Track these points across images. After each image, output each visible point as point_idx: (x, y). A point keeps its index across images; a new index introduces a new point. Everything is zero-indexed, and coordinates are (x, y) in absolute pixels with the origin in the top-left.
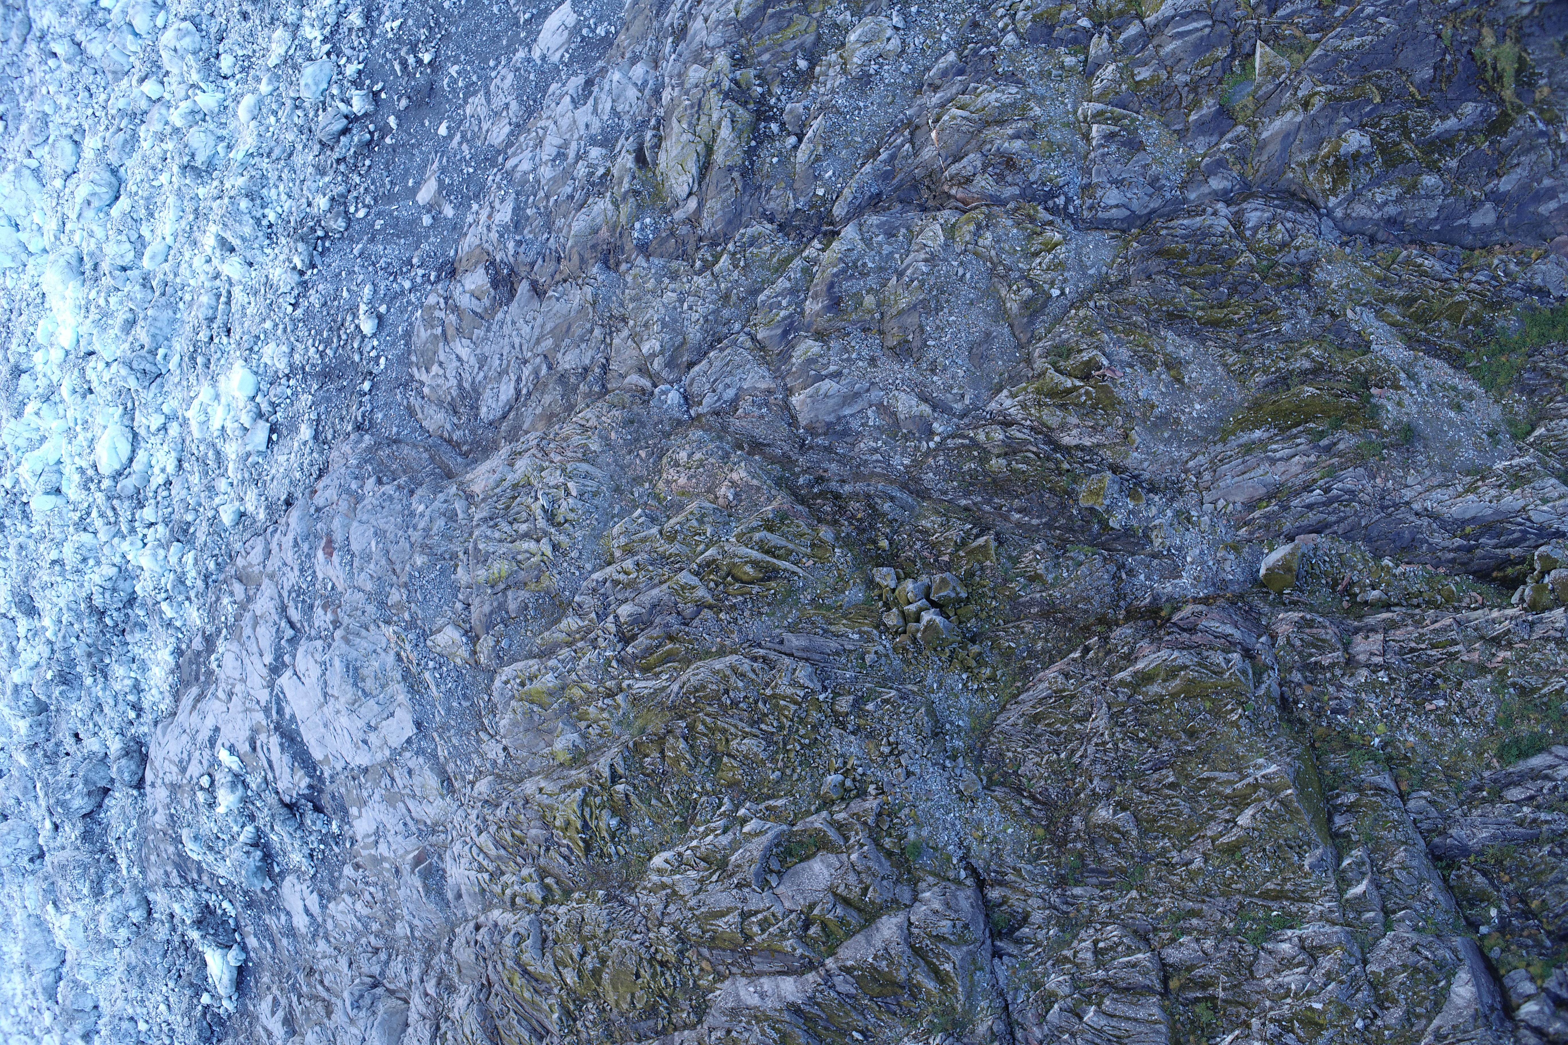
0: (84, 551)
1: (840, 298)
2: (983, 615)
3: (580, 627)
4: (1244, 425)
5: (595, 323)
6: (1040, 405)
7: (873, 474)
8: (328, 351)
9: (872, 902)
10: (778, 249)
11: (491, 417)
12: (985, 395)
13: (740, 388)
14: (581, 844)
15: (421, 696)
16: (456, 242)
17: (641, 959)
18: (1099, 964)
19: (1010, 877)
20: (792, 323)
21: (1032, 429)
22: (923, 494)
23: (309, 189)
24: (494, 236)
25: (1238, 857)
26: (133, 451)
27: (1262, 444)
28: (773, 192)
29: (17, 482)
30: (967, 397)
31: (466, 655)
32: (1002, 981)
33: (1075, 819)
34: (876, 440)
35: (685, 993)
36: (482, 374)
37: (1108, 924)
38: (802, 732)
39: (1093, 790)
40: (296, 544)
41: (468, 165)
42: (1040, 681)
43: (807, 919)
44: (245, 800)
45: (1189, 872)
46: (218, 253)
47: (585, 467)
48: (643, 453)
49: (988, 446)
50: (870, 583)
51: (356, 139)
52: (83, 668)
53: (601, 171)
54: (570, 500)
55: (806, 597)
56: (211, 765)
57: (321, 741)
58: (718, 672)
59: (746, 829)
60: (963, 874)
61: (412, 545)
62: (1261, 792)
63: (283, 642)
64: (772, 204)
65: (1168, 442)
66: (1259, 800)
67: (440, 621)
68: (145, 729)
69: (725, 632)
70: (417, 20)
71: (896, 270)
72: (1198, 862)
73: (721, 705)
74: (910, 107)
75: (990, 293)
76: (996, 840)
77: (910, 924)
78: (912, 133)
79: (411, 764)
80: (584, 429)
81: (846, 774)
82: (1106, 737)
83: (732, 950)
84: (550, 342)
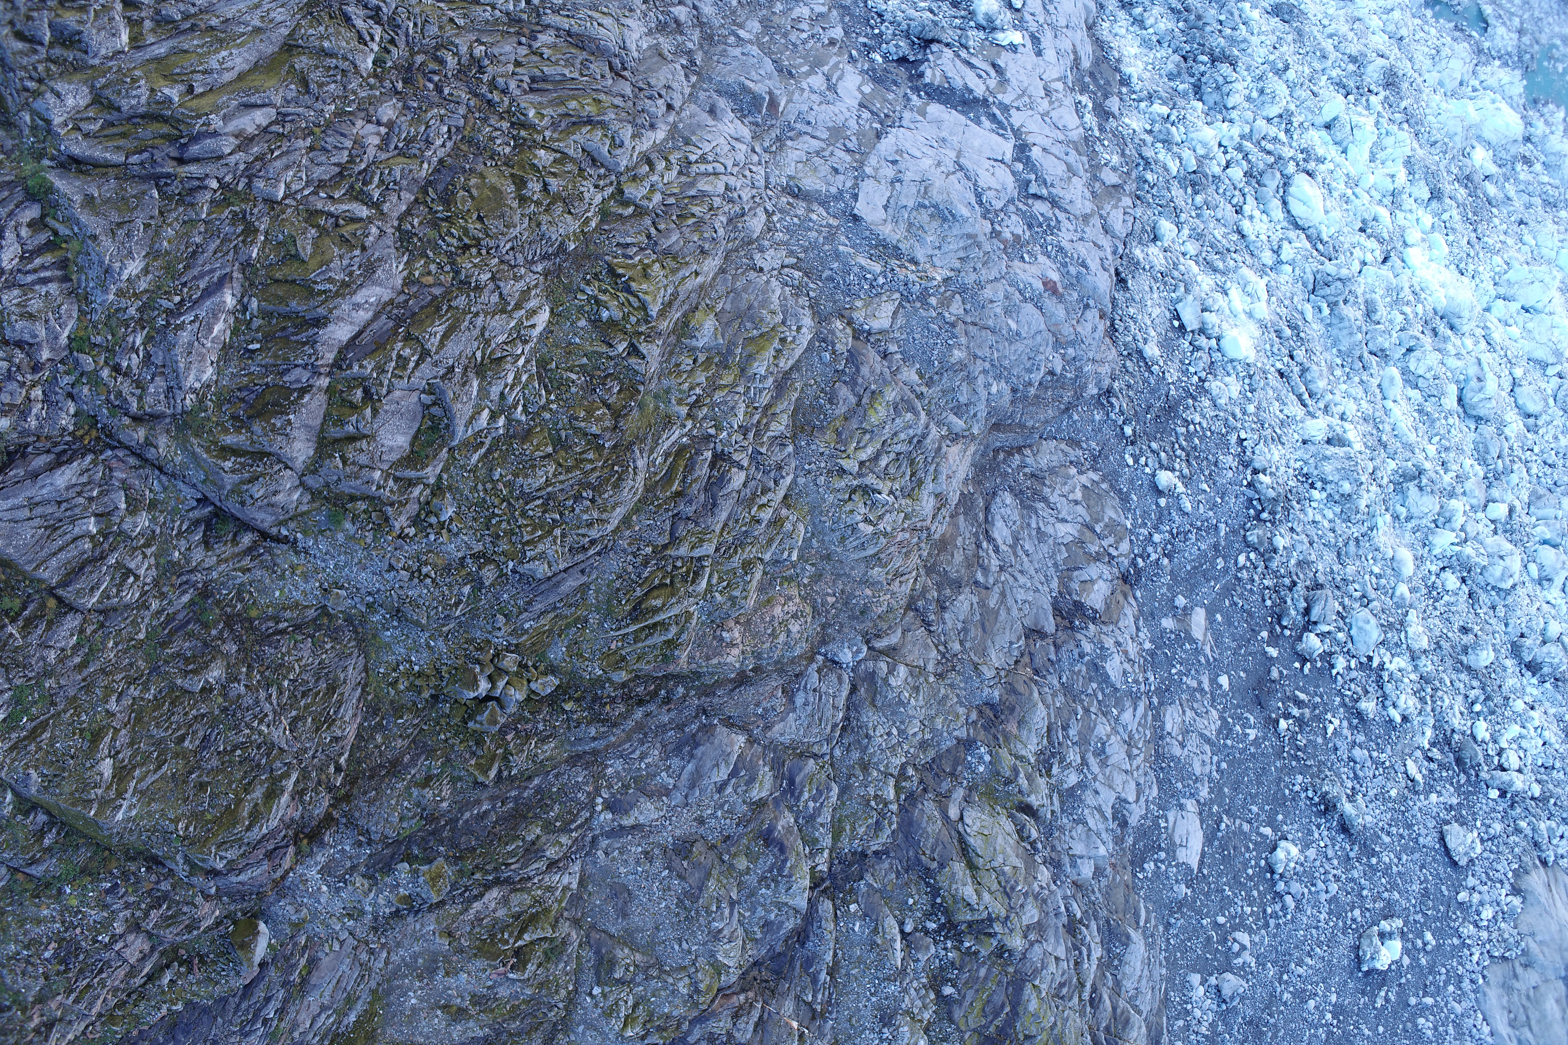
0: (1268, 98)
1: (767, 846)
2: (443, 722)
3: (768, 430)
4: (368, 1015)
5: (964, 652)
6: (536, 901)
7: (629, 739)
8: (1183, 430)
9: (331, 456)
10: (852, 838)
11: (998, 500)
12: (590, 869)
13: (794, 710)
14: (621, 271)
15: (871, 246)
16: (1141, 606)
17: (488, 235)
18: (119, 565)
19: (246, 562)
20: (792, 795)
21: (529, 878)
22: (574, 760)
23: (1302, 542)
24: (1109, 643)
25: (88, 736)
26: (1288, 212)
27: (342, 1014)
28: (894, 876)
31: (855, 315)
32: (181, 485)
33: (235, 648)
34: (648, 766)
35: (429, 241)
36: (1034, 525)
37: (141, 596)
38: (504, 525)
39: (239, 682)
40: (1084, 265)
41: (1179, 673)
42: (355, 715)
43: (371, 398)
44: (972, 14)
45: (113, 691)
46: (1339, 430)
47: (871, 551)
48: (831, 600)
49: (552, 837)
50: (552, 670)
51: (1293, 613)
53: (1055, 770)
54: (859, 518)
55: (594, 619)
56: (1022, 20)
57: (939, 123)
58: (614, 508)
59: (485, 414)
60: (284, 532)
61: (976, 357)
62: (112, 794)
63: (1033, 177)
64: (886, 865)
65: (415, 957)
66: (108, 788)
67: (900, 321)
69: (636, 539)
70: (1315, 747)
71: (739, 902)
72: (112, 705)
73: (589, 486)
74: (833, 1028)
75: (649, 948)
76: (282, 577)
77: (287, 467)
78: (814, 1011)
79: (841, 178)
80: (898, 574)
81: (442, 525)
82: (264, 728)
83: (414, 314)
84: (992, 603)
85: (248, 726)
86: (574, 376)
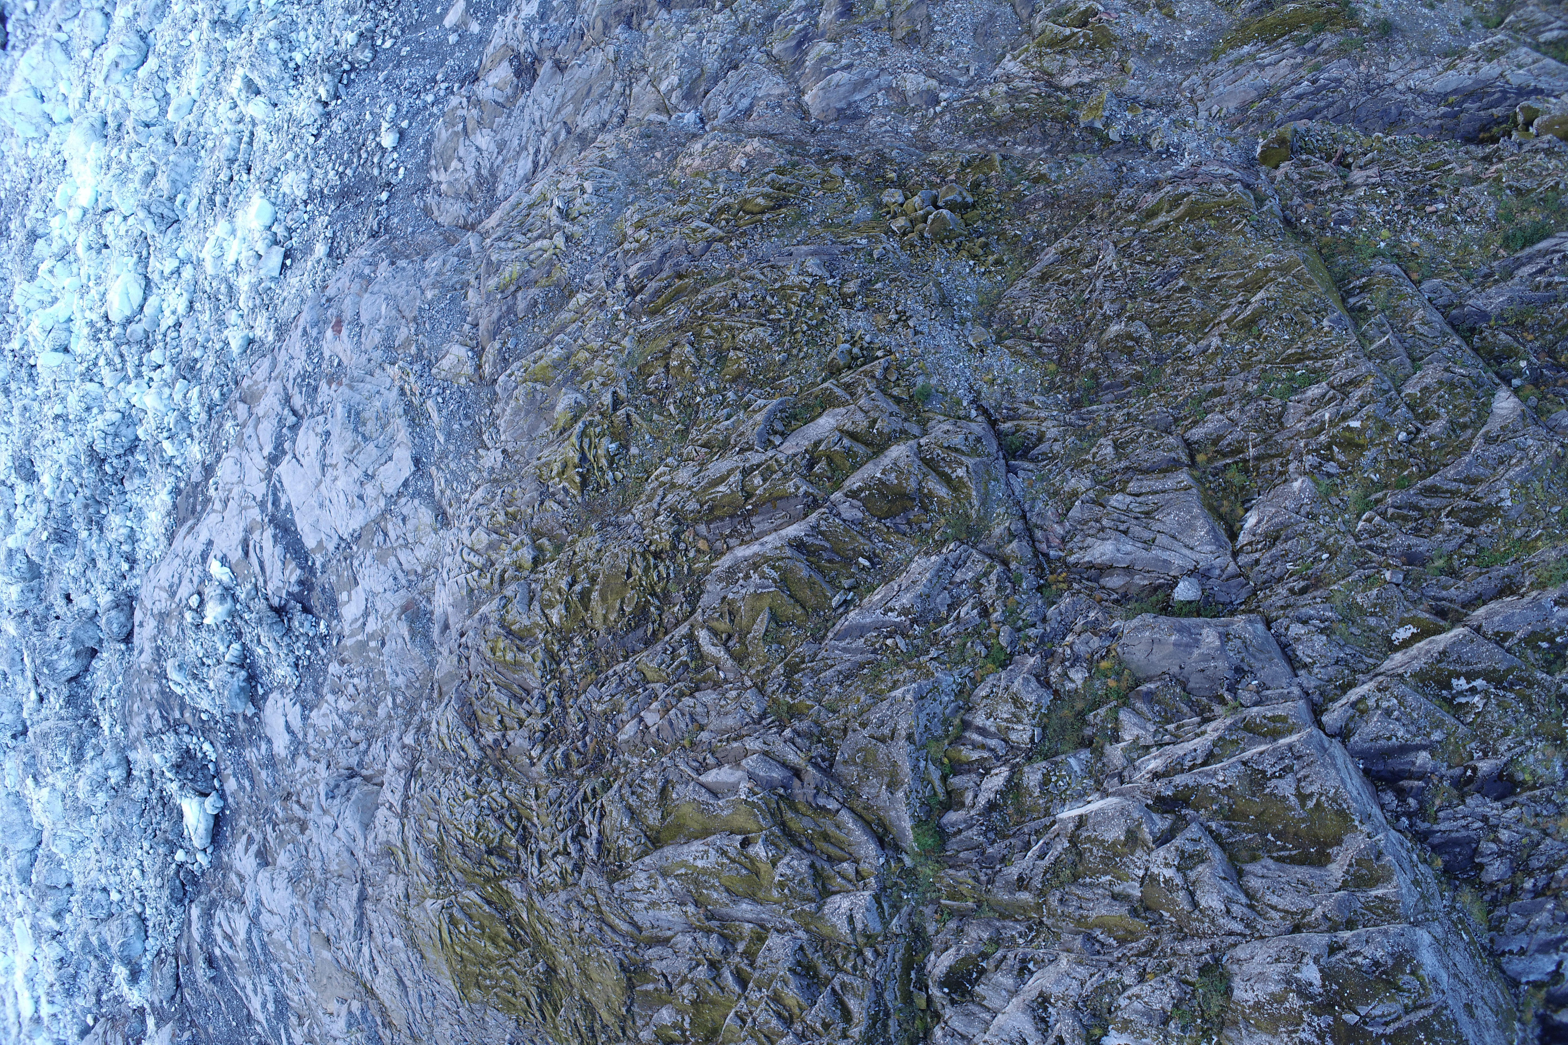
0: (88, 400)
1: (853, 4)
2: (989, 217)
3: (589, 300)
4: (1233, 43)
5: (615, 80)
6: (1041, 57)
7: (881, 142)
8: (348, 171)
9: (880, 433)
11: (507, 192)
12: (990, 63)
13: (754, 97)
14: (577, 479)
15: (422, 428)
16: (481, 53)
17: (634, 556)
18: (1121, 456)
19: (1023, 410)
20: (806, 34)
21: (1033, 78)
22: (929, 148)
23: (338, 27)
24: (519, 31)
25: (1254, 329)
26: (145, 299)
27: (1251, 56)
29: (26, 343)
30: (972, 69)
31: (471, 372)
32: (1018, 492)
33: (1087, 345)
34: (885, 116)
35: (679, 582)
36: (500, 157)
39: (1104, 315)
42: (1047, 254)
43: (812, 457)
44: (232, 614)
45: (1206, 357)
46: (244, 97)
47: (600, 170)
48: (659, 155)
49: (992, 100)
50: (879, 203)
52: (79, 526)
54: (586, 197)
55: (815, 220)
56: (202, 582)
57: (315, 526)
59: (750, 409)
60: (974, 413)
61: (422, 290)
63: (285, 430)
65: (1162, 68)
66: (1272, 280)
67: (446, 346)
68: (137, 581)
69: (735, 257)
73: (728, 310)
76: (1006, 382)
77: (920, 445)
79: (405, 510)
80: (602, 149)
81: (853, 345)
82: (1114, 267)
83: (731, 517)
84: (570, 108)
85: (1125, 275)
86: (672, 408)
